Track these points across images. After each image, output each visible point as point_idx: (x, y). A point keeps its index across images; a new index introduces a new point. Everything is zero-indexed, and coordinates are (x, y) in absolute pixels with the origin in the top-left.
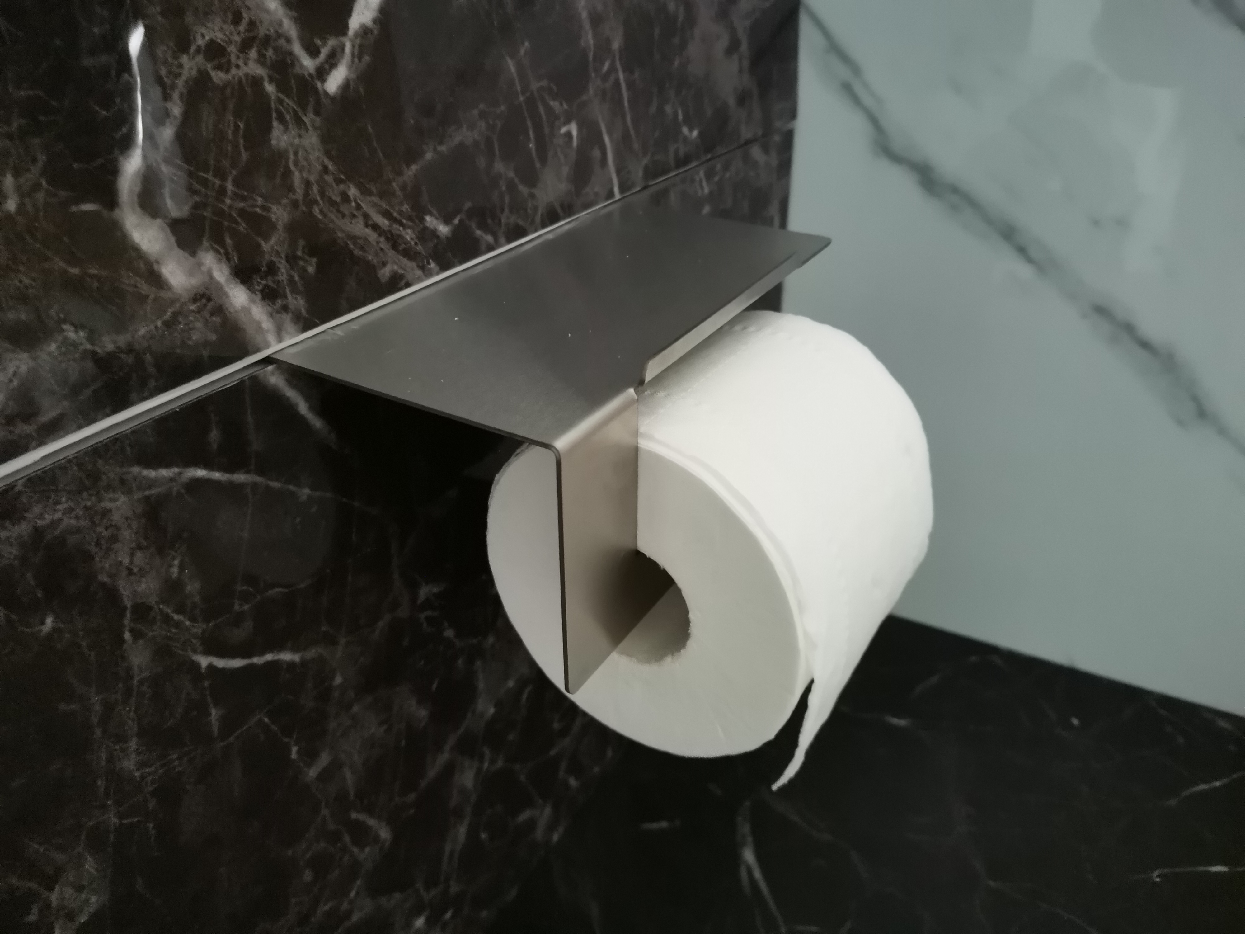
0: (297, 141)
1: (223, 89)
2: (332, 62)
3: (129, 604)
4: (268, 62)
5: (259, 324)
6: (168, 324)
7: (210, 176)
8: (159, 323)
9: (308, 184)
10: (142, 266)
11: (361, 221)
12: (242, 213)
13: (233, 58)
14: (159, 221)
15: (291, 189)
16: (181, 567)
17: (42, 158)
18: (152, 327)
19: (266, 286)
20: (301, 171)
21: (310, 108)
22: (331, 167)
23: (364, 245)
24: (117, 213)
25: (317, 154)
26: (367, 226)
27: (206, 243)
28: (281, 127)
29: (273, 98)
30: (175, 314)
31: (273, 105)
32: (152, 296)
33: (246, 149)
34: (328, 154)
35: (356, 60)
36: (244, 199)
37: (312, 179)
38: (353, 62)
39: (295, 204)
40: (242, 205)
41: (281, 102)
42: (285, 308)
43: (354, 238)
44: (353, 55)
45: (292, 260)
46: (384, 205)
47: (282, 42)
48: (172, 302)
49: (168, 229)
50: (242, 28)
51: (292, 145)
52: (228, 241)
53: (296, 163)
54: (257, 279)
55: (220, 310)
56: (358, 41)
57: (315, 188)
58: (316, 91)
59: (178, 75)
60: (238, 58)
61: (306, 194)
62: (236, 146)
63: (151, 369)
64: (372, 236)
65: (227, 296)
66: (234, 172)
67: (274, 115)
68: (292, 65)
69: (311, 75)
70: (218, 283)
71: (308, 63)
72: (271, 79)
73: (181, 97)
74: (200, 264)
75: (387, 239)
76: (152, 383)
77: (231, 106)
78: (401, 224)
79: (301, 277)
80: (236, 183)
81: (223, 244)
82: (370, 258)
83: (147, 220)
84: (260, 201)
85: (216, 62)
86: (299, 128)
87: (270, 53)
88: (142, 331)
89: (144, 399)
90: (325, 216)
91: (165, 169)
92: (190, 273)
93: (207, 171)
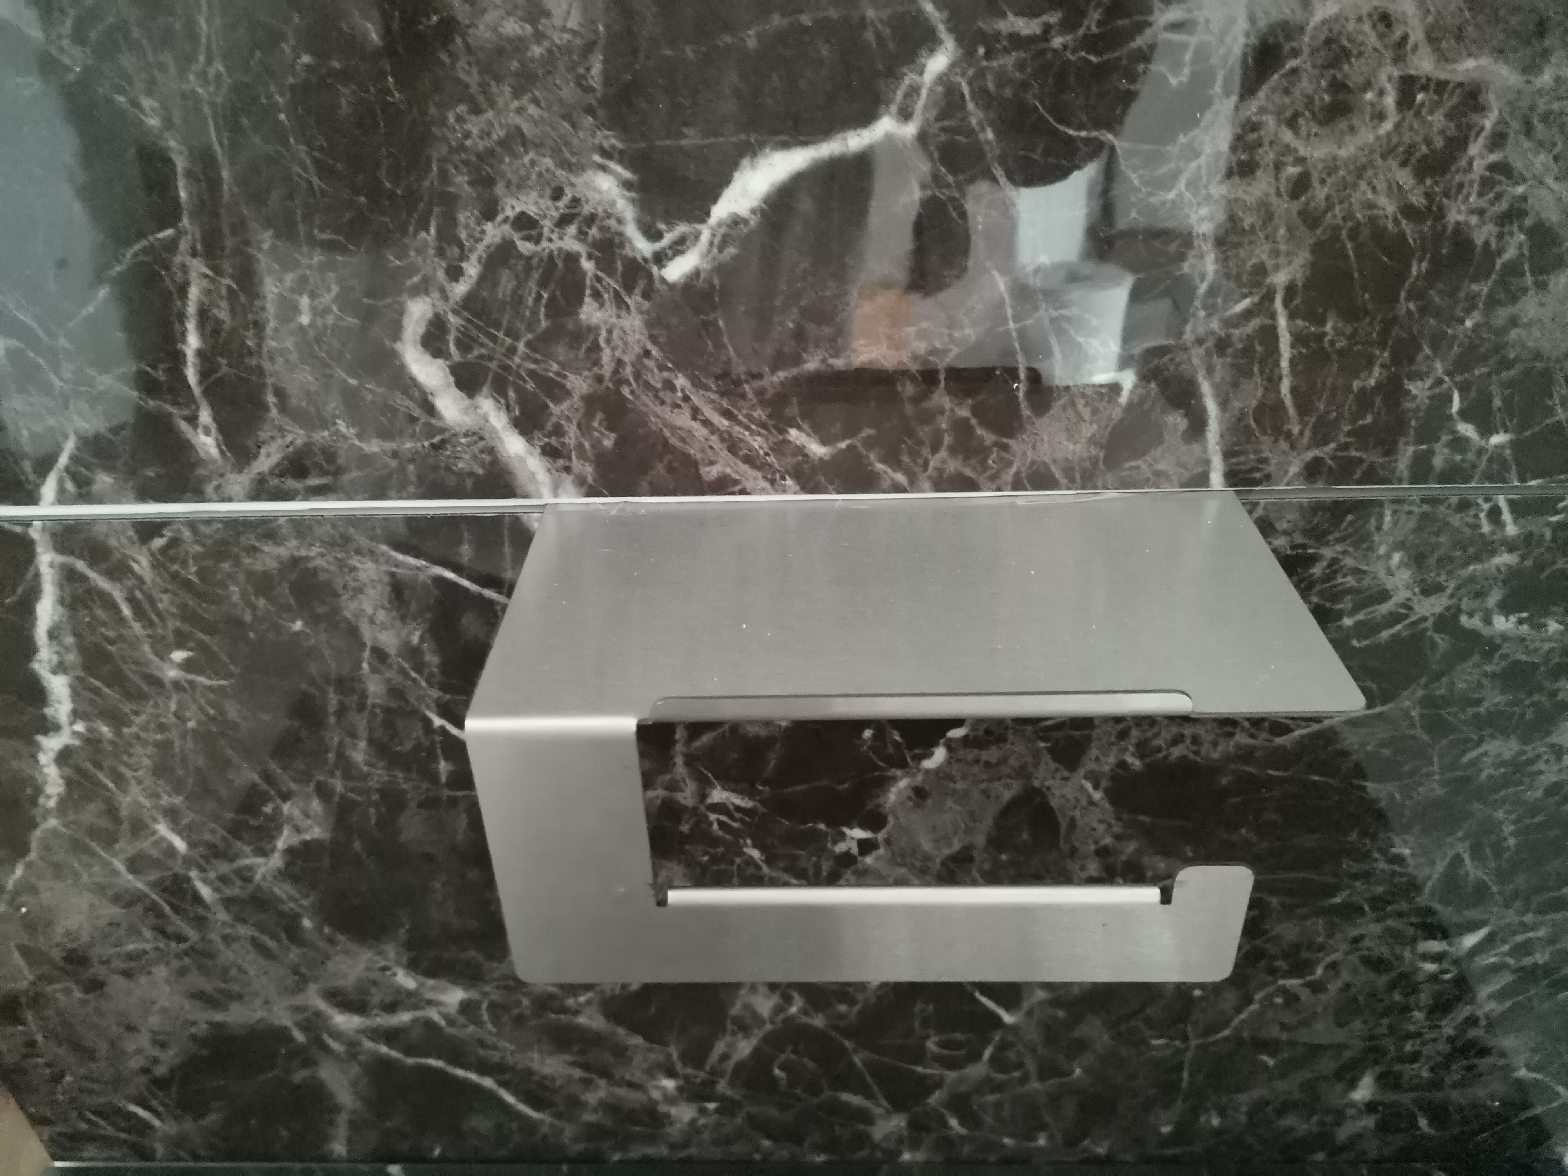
0: (614, 320)
1: (529, 259)
2: (679, 247)
3: (369, 644)
4: (590, 239)
5: (533, 475)
6: (435, 447)
7: (500, 335)
8: (426, 444)
9: (620, 363)
10: (417, 394)
11: (687, 413)
12: (532, 374)
13: (546, 232)
14: (440, 362)
15: (597, 363)
16: (422, 639)
17: (335, 289)
18: (419, 445)
19: (548, 444)
20: (613, 349)
21: (638, 291)
22: (655, 352)
23: (687, 437)
24: (398, 346)
25: (637, 336)
26: (694, 418)
27: (485, 390)
28: (596, 305)
29: (590, 274)
30: (443, 442)
31: (588, 282)
32: (423, 420)
33: (547, 316)
34: (653, 339)
35: (715, 251)
36: (536, 362)
37: (626, 359)
38: (709, 251)
39: (599, 379)
40: (532, 366)
41: (599, 280)
42: (567, 469)
43: (673, 428)
44: (711, 244)
45: (584, 428)
46: (725, 404)
47: (612, 223)
48: (443, 430)
49: (448, 371)
50: (561, 204)
51: (605, 322)
52: (512, 394)
53: (608, 341)
54: (537, 434)
55: (491, 451)
56: (722, 231)
57: (629, 370)
58: (650, 276)
59: (479, 240)
60: (552, 231)
61: (616, 372)
62: (535, 313)
63: (413, 478)
64: (700, 431)
65: (502, 442)
66: (529, 336)
67: (588, 292)
68: (622, 246)
69: (645, 260)
70: (494, 430)
71: (643, 247)
72: (590, 257)
73: (480, 260)
74: (477, 407)
75: (722, 440)
76: (412, 489)
77: (536, 275)
78: (747, 428)
79: (593, 447)
80: (529, 344)
81: (505, 395)
82: (692, 452)
83: (428, 357)
84: (555, 367)
85: (526, 233)
86: (619, 307)
87: (594, 231)
88: (409, 445)
89: (401, 498)
90: (637, 398)
91: (453, 320)
92: (466, 412)
93: (498, 328)
